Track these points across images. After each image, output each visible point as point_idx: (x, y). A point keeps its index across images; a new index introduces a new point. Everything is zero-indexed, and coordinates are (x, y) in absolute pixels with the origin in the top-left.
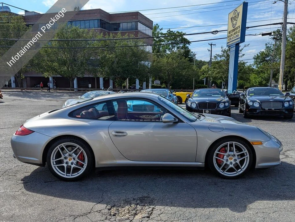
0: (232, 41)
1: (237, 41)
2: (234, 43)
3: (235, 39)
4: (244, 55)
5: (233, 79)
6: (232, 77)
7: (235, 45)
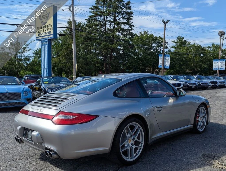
0: (43, 36)
1: (49, 36)
2: (46, 38)
3: (46, 35)
4: (30, 49)
5: (47, 69)
6: (47, 68)
7: (47, 40)
